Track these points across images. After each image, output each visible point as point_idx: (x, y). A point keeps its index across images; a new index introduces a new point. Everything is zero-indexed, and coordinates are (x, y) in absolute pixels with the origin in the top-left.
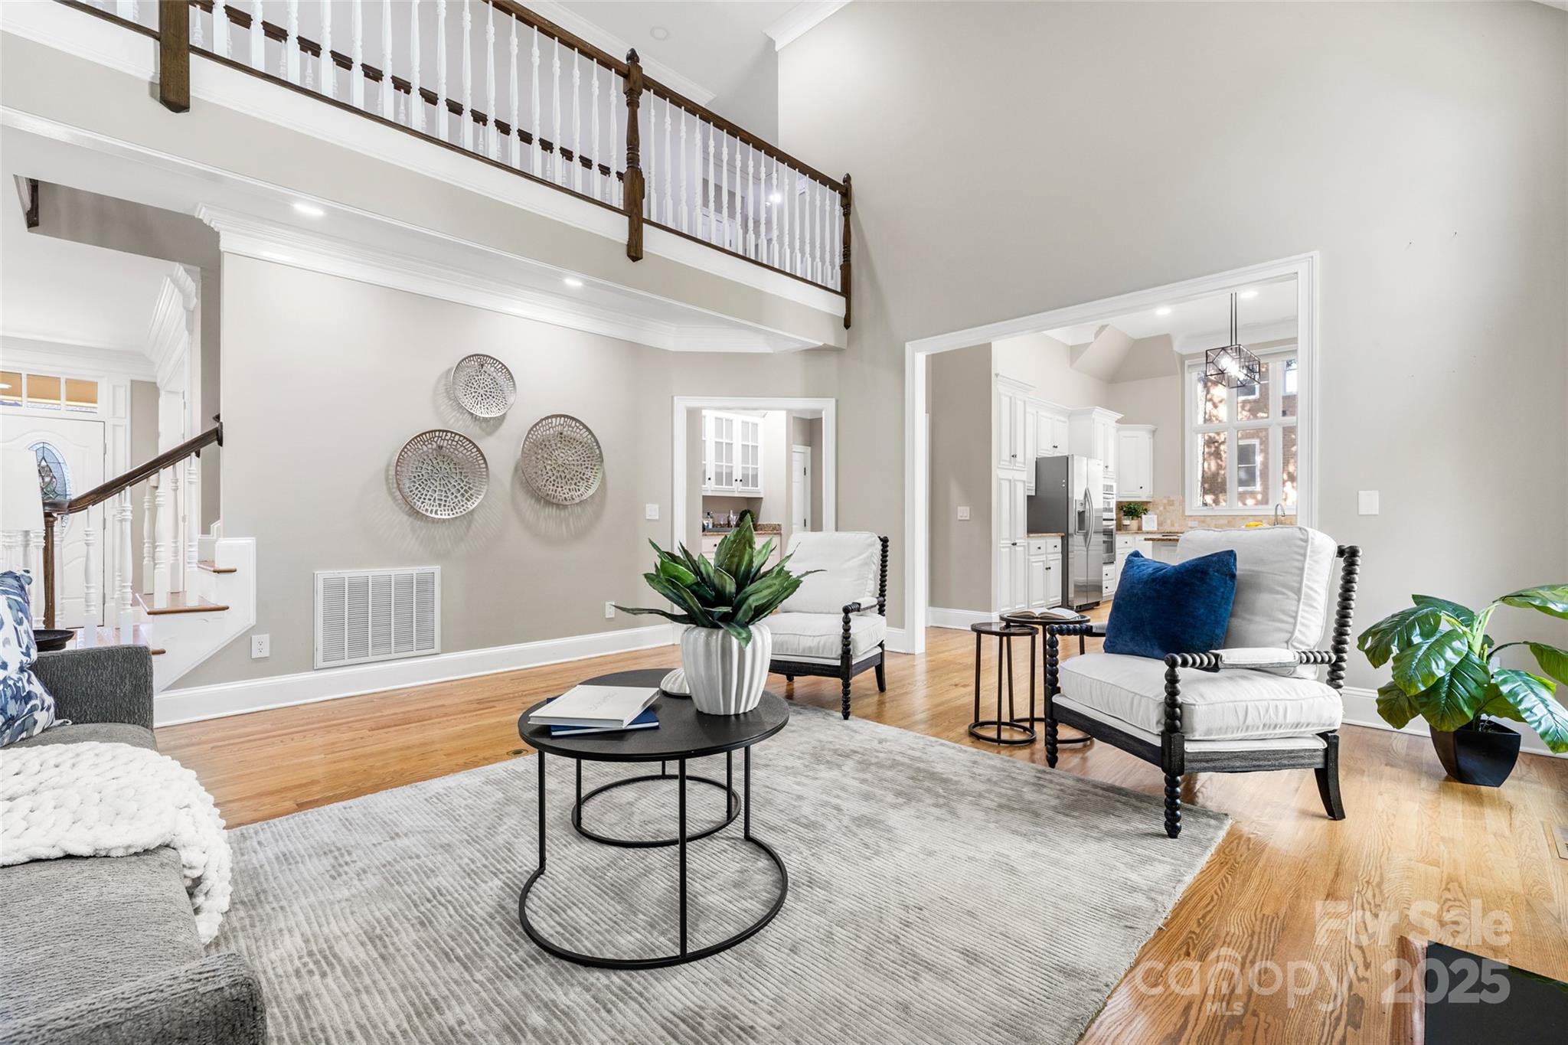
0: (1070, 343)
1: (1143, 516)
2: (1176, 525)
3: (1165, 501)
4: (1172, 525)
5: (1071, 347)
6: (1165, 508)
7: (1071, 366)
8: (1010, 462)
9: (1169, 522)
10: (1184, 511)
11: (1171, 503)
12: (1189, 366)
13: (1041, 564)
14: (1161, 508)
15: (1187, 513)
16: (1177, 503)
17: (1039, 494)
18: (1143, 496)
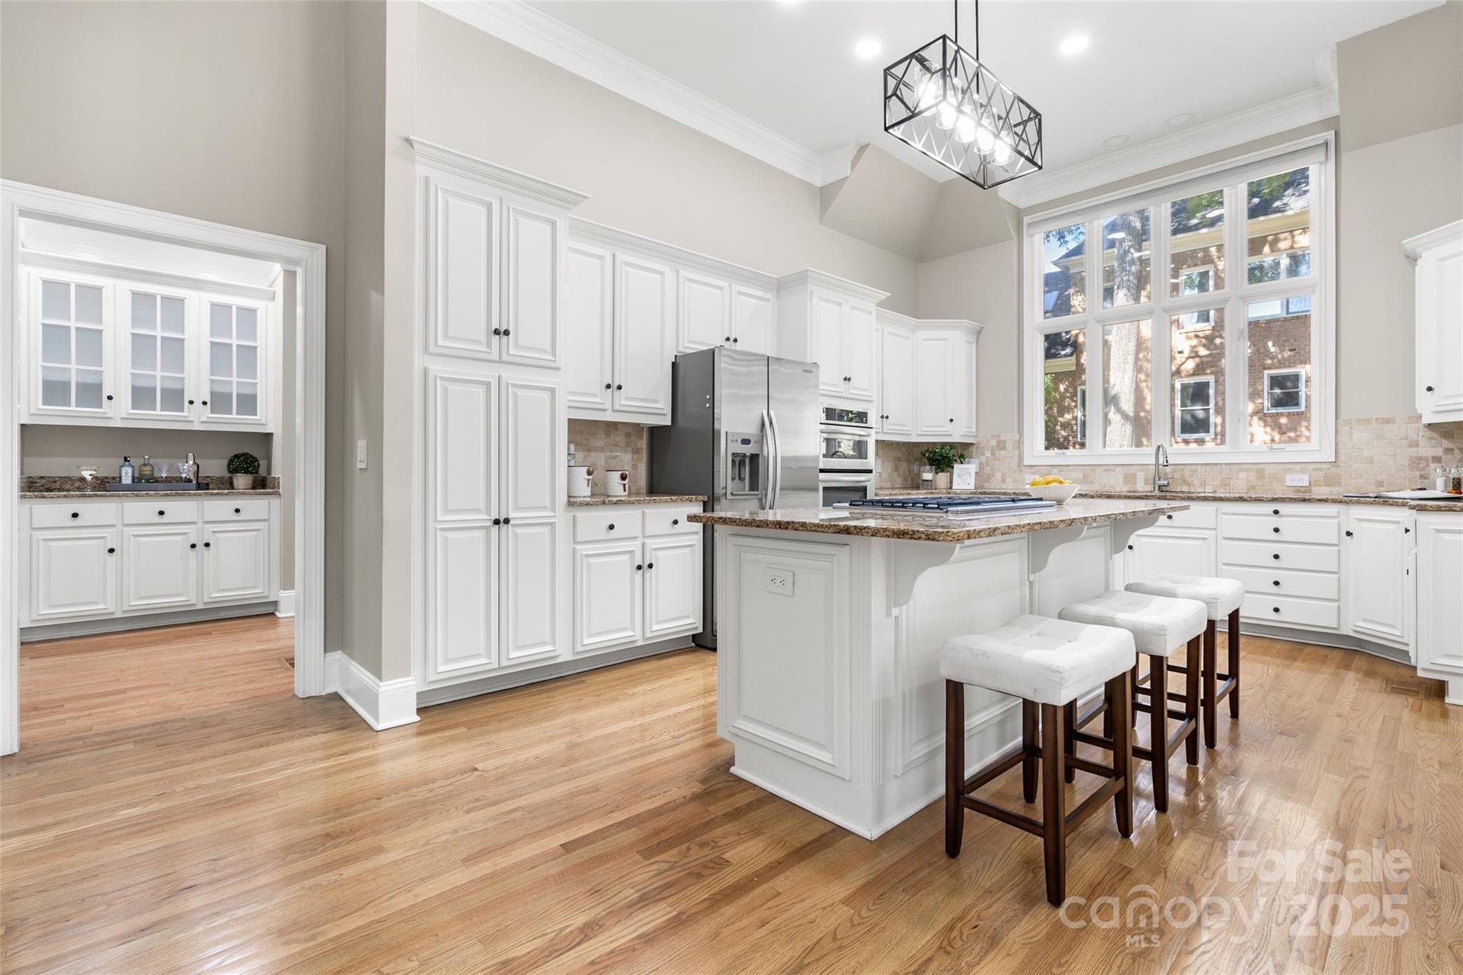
0: (819, 184)
1: (957, 466)
2: (1009, 480)
3: (994, 443)
4: (1003, 480)
5: (821, 189)
6: (993, 454)
7: (821, 220)
8: (489, 345)
9: (998, 475)
10: (1021, 458)
11: (1002, 445)
12: (1029, 225)
13: (626, 557)
14: (988, 454)
15: (1026, 462)
16: (1009, 446)
17: (681, 422)
18: (956, 435)
